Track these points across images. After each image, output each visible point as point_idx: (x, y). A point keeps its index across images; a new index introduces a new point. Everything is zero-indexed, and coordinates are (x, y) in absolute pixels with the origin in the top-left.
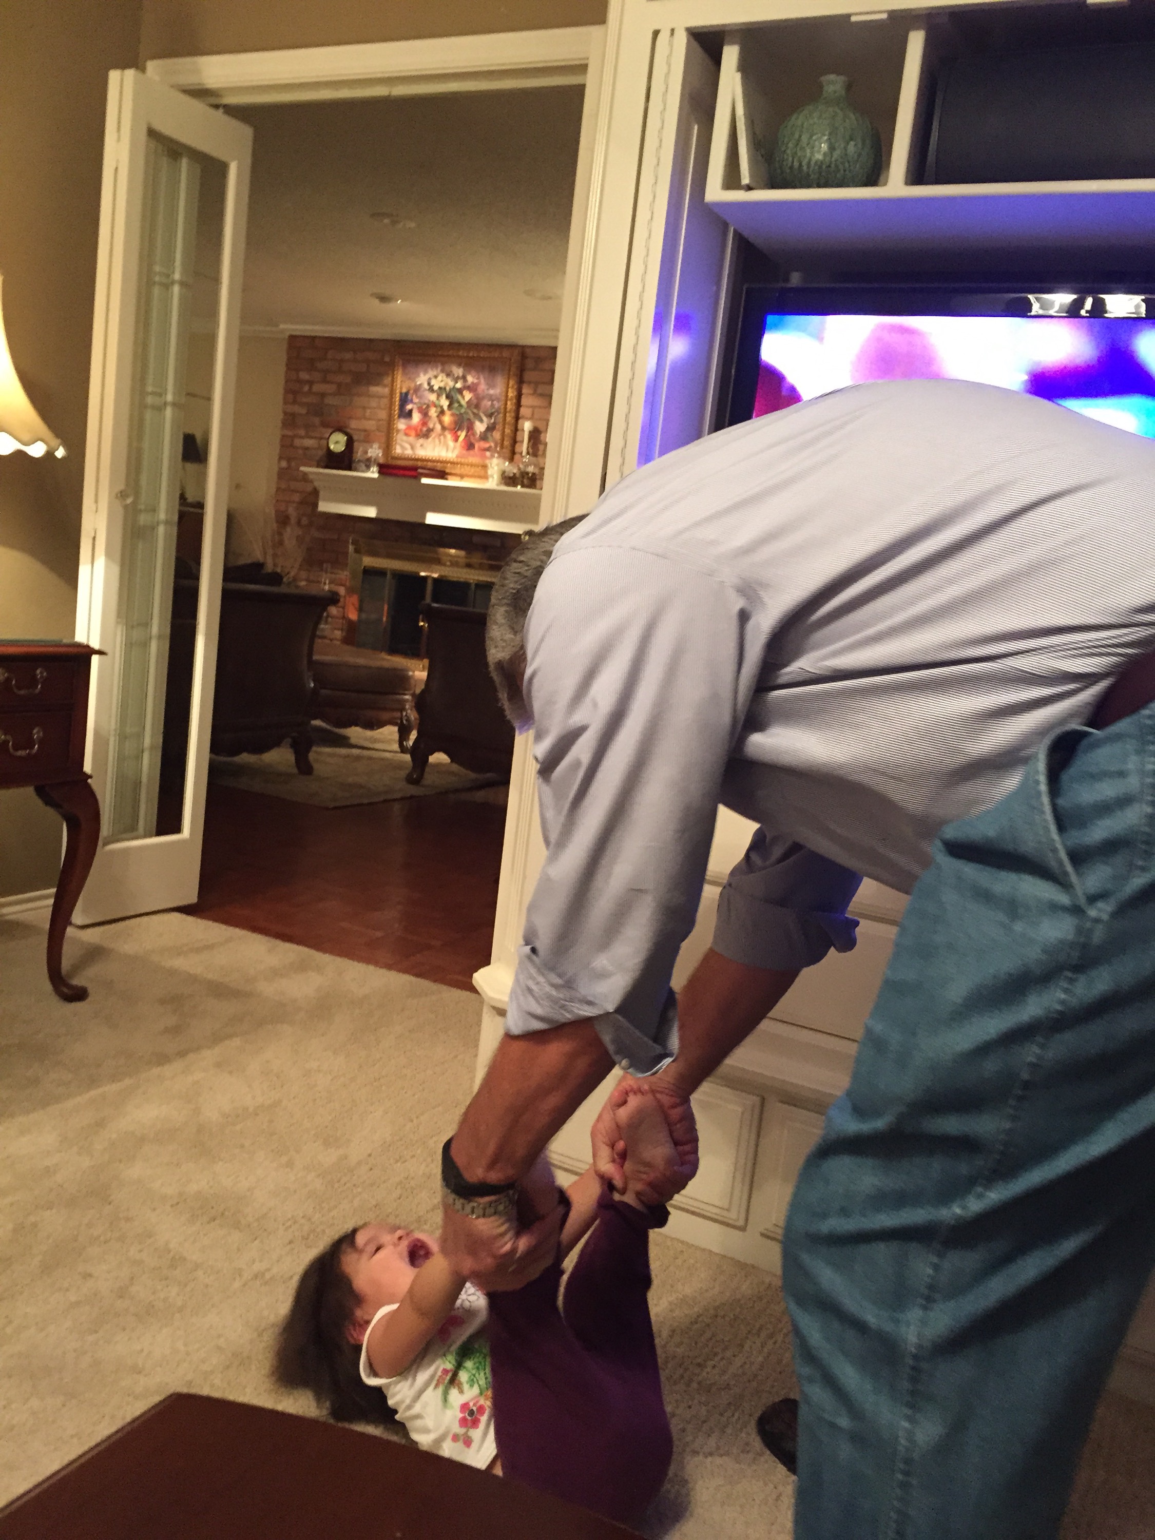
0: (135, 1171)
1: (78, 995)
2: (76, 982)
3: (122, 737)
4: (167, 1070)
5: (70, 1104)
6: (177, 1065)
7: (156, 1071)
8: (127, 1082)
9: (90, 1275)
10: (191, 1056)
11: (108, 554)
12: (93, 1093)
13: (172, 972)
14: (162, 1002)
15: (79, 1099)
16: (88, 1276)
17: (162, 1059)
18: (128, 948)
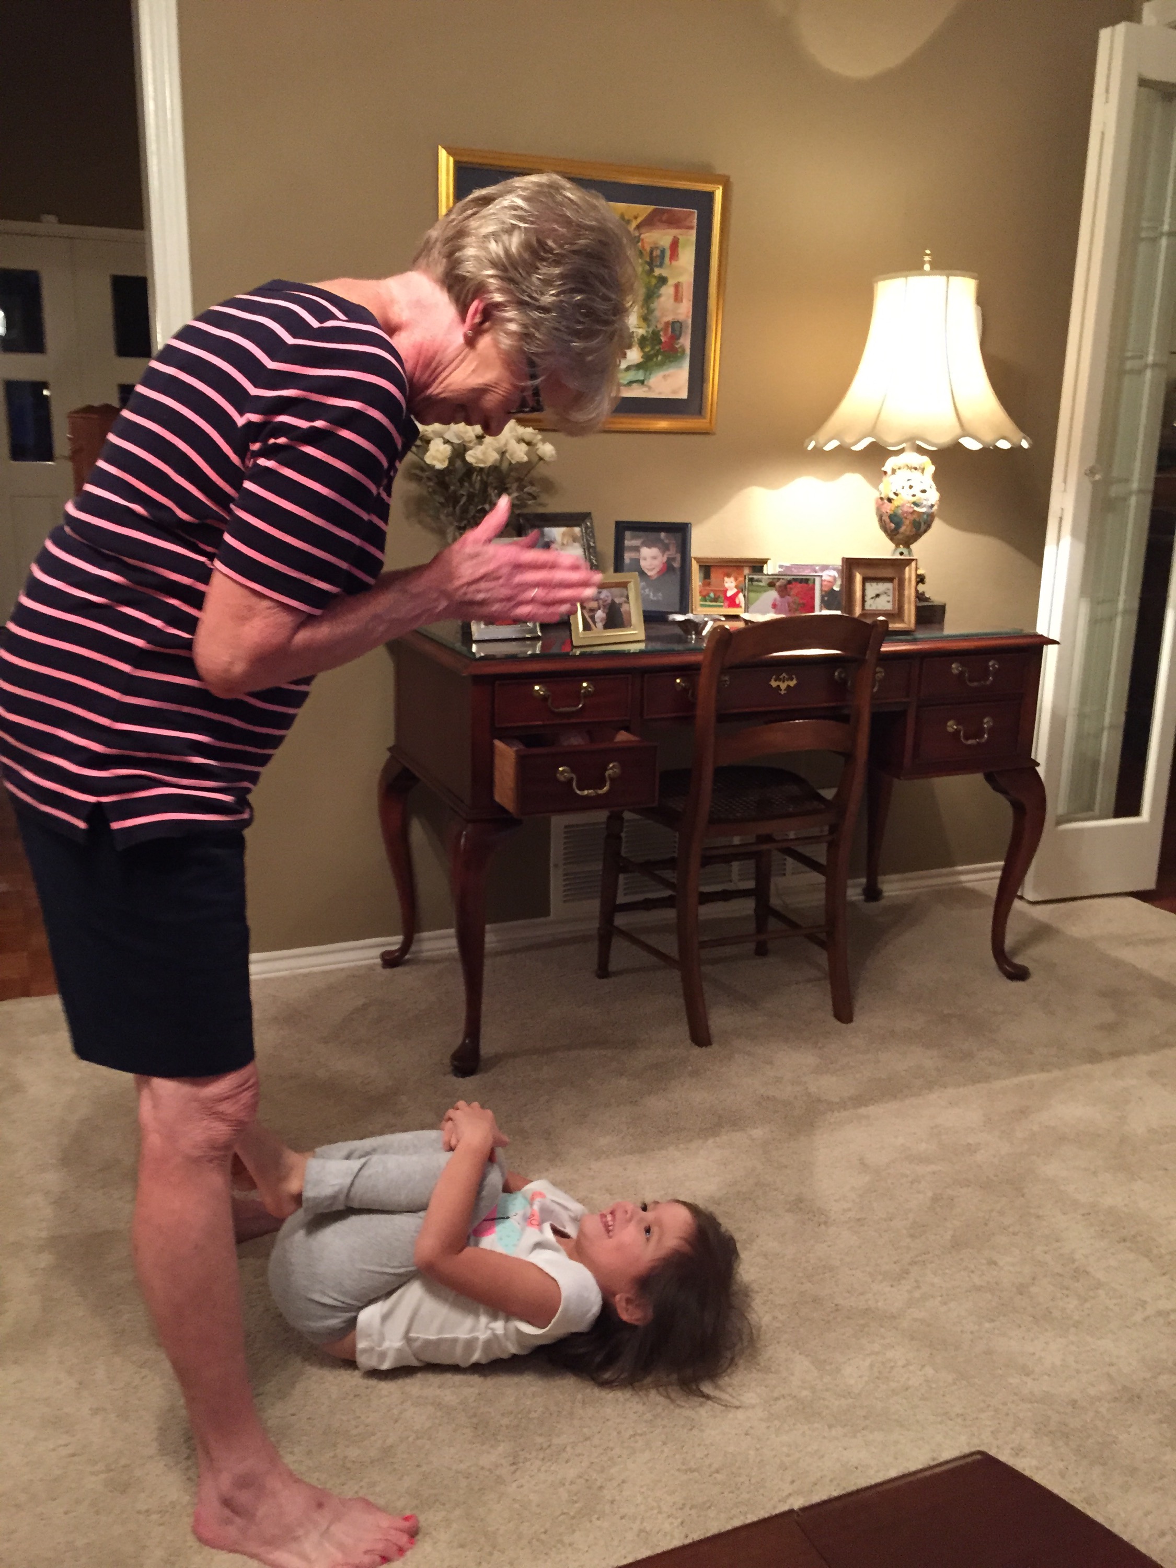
0: (1051, 1169)
1: (1019, 974)
2: (1019, 960)
3: (1081, 716)
4: (1096, 1070)
5: (998, 1085)
6: (1109, 1066)
7: (1087, 1067)
8: (1056, 1073)
9: (995, 1263)
10: (1124, 1059)
11: (1074, 534)
12: (1022, 1079)
13: (1117, 964)
14: (1103, 994)
15: (1007, 1082)
16: (992, 1263)
17: (1094, 1057)
18: (1076, 930)
